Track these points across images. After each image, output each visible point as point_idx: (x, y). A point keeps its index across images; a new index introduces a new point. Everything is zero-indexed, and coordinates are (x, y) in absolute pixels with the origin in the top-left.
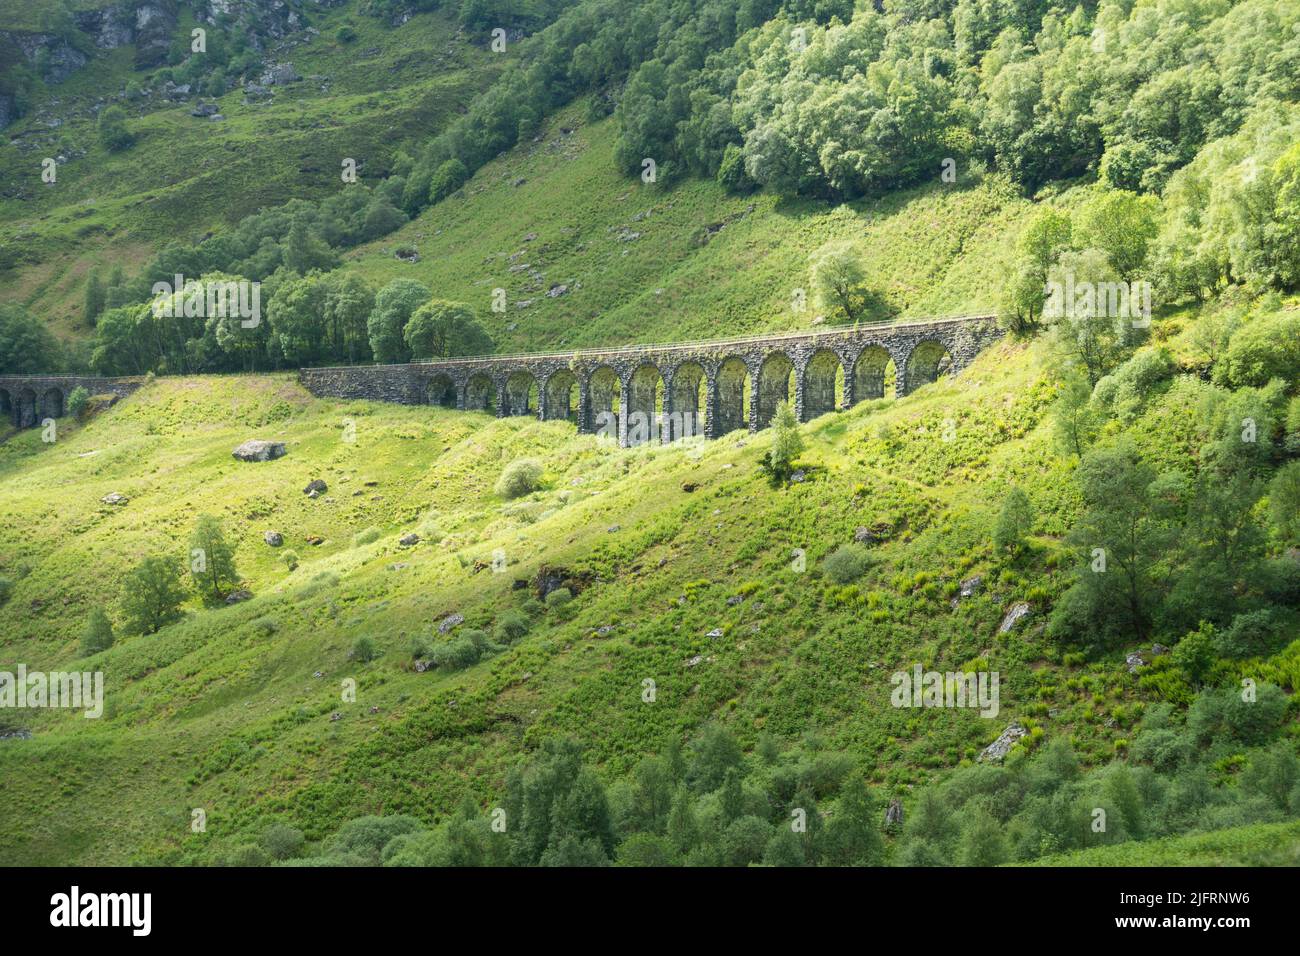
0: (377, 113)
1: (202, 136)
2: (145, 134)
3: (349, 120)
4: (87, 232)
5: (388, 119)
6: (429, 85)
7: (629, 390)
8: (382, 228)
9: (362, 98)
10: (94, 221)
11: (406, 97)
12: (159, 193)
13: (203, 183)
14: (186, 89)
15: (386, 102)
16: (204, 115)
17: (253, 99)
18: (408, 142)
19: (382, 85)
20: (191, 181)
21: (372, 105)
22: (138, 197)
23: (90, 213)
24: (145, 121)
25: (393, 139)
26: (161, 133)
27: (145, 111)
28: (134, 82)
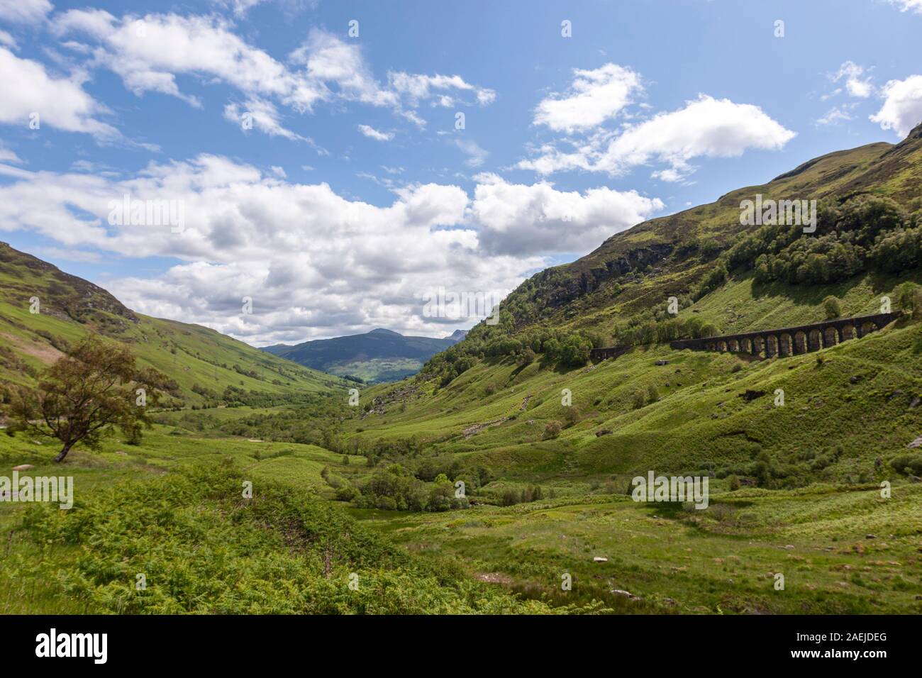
0: (683, 277)
1: (639, 287)
2: (625, 289)
3: (676, 279)
6: (697, 268)
9: (679, 273)
10: (614, 311)
11: (691, 272)
12: (630, 302)
13: (640, 299)
14: (634, 277)
16: (638, 283)
17: (651, 277)
18: (693, 283)
20: (637, 298)
21: (682, 275)
22: (625, 304)
26: (629, 288)
27: (624, 284)
28: (621, 277)
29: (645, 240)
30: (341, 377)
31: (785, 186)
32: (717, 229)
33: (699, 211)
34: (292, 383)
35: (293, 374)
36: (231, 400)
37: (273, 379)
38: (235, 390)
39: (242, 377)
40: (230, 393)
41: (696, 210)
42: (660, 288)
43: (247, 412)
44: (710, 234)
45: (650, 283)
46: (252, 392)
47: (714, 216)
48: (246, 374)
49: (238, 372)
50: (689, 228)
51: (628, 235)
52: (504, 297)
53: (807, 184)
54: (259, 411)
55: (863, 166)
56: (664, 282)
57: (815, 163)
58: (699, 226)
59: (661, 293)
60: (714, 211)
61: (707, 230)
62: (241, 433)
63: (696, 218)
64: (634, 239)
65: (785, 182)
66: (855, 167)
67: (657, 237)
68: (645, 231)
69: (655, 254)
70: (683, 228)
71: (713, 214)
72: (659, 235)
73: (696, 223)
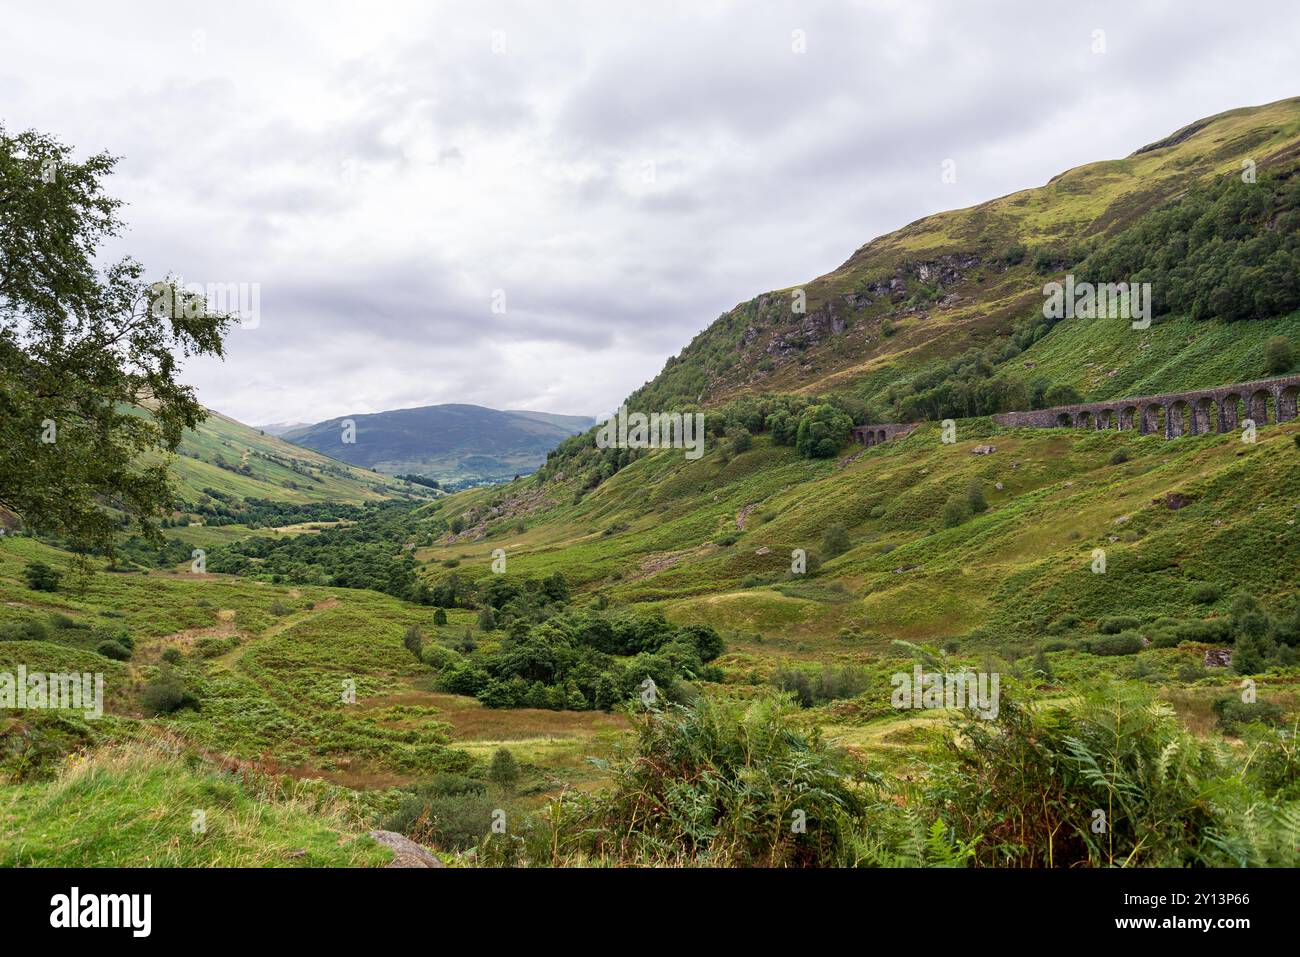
0: (1001, 308)
1: (925, 326)
2: (898, 330)
3: (989, 313)
4: (882, 369)
5: (1007, 311)
6: (1021, 294)
8: (1012, 355)
9: (993, 303)
10: (883, 365)
11: (1014, 299)
12: (910, 350)
13: (930, 345)
14: (914, 309)
15: (1004, 303)
16: (923, 318)
17: (944, 309)
18: (1018, 319)
19: (1000, 296)
20: (924, 344)
21: (998, 305)
22: (902, 353)
23: (883, 361)
24: (898, 323)
25: (1012, 318)
26: (907, 327)
27: (899, 319)
28: (892, 309)
29: (931, 246)
30: (400, 477)
31: (1159, 163)
32: (1054, 230)
33: (1022, 201)
34: (317, 486)
35: (316, 473)
36: (210, 512)
37: (283, 479)
38: (216, 496)
39: (229, 475)
40: (209, 501)
41: (1015, 199)
42: (963, 327)
43: (242, 534)
44: (1040, 239)
45: (944, 318)
46: (247, 500)
47: (1045, 209)
48: (234, 471)
49: (221, 466)
50: (1007, 228)
51: (900, 238)
52: (687, 343)
53: (1197, 159)
54: (264, 532)
56: (967, 317)
57: (1203, 126)
58: (1022, 224)
59: (964, 337)
60: (1046, 200)
61: (1036, 231)
62: (236, 569)
63: (1017, 211)
64: (913, 244)
65: (1159, 155)
67: (953, 242)
68: (931, 231)
69: (949, 270)
70: (996, 227)
71: (1044, 205)
72: (956, 238)
73: (1016, 219)
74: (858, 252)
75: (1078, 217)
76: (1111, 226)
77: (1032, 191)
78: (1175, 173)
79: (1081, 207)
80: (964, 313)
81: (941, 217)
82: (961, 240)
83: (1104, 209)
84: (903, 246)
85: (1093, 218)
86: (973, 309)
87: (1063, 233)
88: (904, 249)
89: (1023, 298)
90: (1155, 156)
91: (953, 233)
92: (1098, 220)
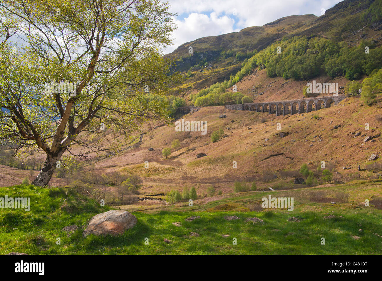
0: (226, 70)
1: (202, 74)
2: (193, 75)
3: (222, 72)
4: (188, 88)
5: (228, 71)
6: (233, 66)
7: (278, 107)
9: (224, 68)
10: (189, 86)
11: (230, 68)
12: (198, 82)
13: (204, 81)
14: (198, 68)
16: (202, 71)
17: (208, 69)
19: (226, 66)
20: (202, 80)
21: (225, 69)
22: (195, 83)
24: (194, 73)
25: (229, 74)
26: (196, 74)
27: (194, 71)
28: (191, 68)
29: (204, 48)
31: (273, 29)
32: (242, 46)
33: (232, 35)
41: (230, 35)
42: (214, 75)
44: (238, 49)
45: (208, 72)
47: (239, 39)
50: (228, 44)
51: (194, 44)
53: (283, 29)
55: (307, 25)
57: (284, 20)
58: (232, 43)
59: (215, 79)
60: (240, 37)
61: (237, 46)
63: (231, 39)
64: (198, 46)
65: (273, 27)
66: (304, 24)
67: (211, 47)
68: (204, 42)
69: (210, 56)
70: (225, 44)
71: (239, 38)
72: (212, 46)
73: (230, 41)
74: (179, 47)
75: (249, 43)
76: (259, 47)
77: (236, 33)
78: (277, 33)
79: (251, 40)
80: (215, 71)
81: (207, 38)
82: (214, 47)
83: (257, 42)
84: (195, 46)
85: (254, 44)
86: (217, 70)
87: (245, 48)
88: (196, 47)
89: (233, 68)
90: (271, 27)
91: (211, 44)
92: (255, 45)
